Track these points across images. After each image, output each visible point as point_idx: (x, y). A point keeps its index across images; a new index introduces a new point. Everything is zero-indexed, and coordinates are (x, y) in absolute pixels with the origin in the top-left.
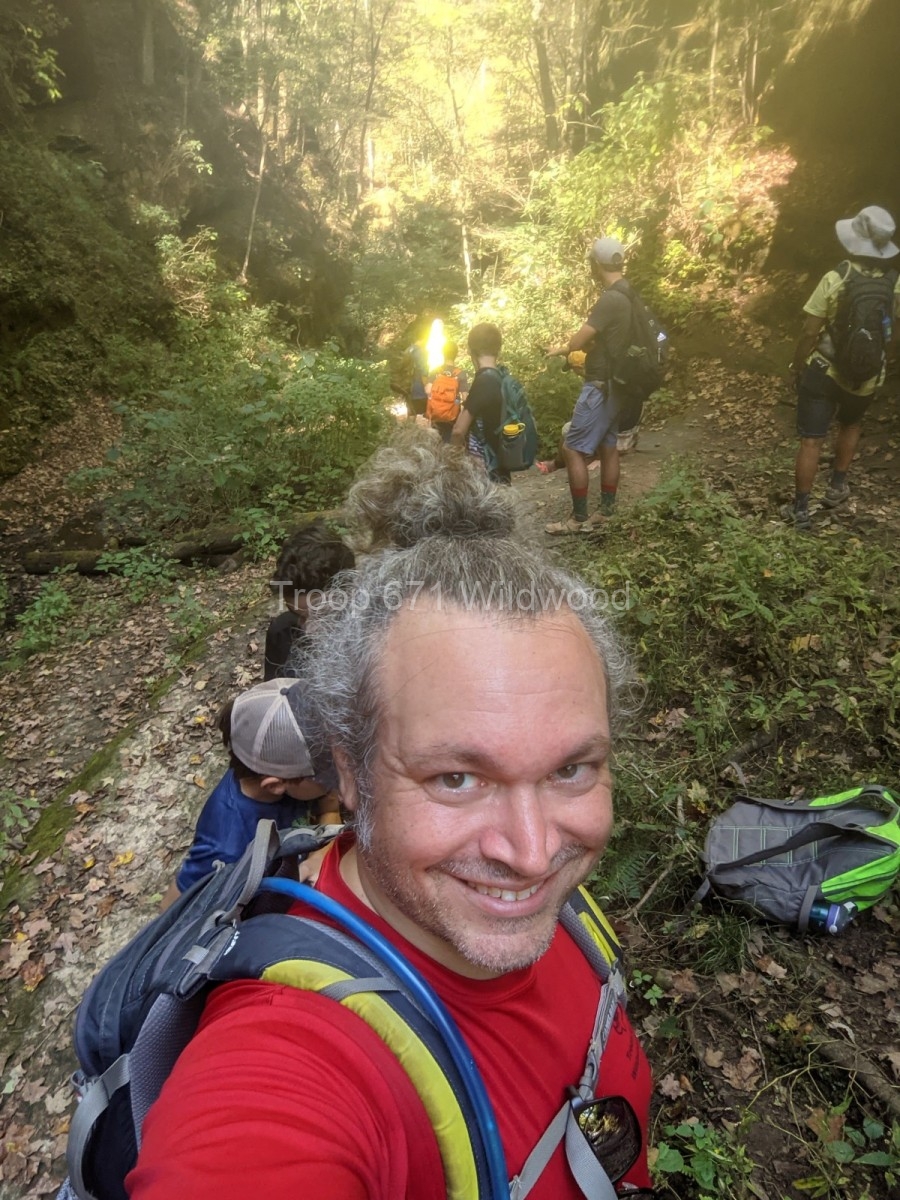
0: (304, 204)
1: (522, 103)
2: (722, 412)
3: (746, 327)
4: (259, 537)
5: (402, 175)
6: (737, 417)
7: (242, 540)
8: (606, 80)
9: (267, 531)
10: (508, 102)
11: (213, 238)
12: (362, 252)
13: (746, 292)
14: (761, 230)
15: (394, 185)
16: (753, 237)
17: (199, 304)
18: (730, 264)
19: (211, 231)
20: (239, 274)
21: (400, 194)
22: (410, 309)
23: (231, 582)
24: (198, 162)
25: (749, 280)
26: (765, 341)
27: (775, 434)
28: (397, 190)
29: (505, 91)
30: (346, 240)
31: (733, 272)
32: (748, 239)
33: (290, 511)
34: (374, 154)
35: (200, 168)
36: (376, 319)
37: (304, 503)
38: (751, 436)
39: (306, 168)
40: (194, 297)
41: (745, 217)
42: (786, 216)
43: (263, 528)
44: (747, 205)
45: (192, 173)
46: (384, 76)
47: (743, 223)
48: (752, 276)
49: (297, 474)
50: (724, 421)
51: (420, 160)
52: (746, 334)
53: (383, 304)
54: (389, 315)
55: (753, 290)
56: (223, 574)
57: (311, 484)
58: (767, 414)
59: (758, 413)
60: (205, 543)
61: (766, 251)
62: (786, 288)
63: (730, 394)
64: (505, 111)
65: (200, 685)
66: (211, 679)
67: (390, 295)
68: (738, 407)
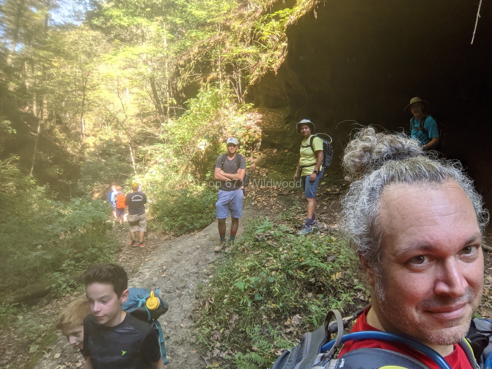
0: (57, 144)
1: (145, 104)
2: (257, 201)
3: (259, 170)
4: (60, 285)
5: (98, 131)
6: (264, 202)
7: (51, 288)
8: (182, 94)
9: (64, 282)
10: (140, 103)
11: (17, 159)
12: (84, 161)
13: (256, 158)
14: (257, 137)
15: (94, 135)
16: (254, 139)
17: (11, 187)
18: (247, 149)
19: (17, 156)
20: (29, 173)
21: (98, 138)
22: (106, 182)
23: (47, 309)
24: (9, 129)
25: (256, 154)
26: (267, 174)
27: (280, 207)
28: (96, 137)
29: (138, 100)
30: (77, 157)
31: (249, 151)
32: (252, 140)
33: (74, 271)
34: (84, 125)
35: (10, 131)
36: (91, 188)
37: (80, 266)
38: (271, 208)
39: (57, 130)
40: (9, 184)
41: (250, 133)
42: (264, 132)
43: (61, 281)
44: (250, 129)
45: (6, 134)
46: (89, 96)
47: (249, 135)
48: (257, 152)
49: (76, 254)
50: (260, 205)
51: (105, 126)
52: (259, 172)
53: (93, 181)
54: (97, 186)
55: (258, 157)
56: (41, 307)
57: (82, 257)
58: (275, 200)
59: (271, 200)
60: (28, 294)
61: (260, 143)
62: (270, 155)
63: (259, 194)
64: (139, 106)
65: (57, 355)
66: (62, 352)
67: (96, 177)
68: (263, 199)
